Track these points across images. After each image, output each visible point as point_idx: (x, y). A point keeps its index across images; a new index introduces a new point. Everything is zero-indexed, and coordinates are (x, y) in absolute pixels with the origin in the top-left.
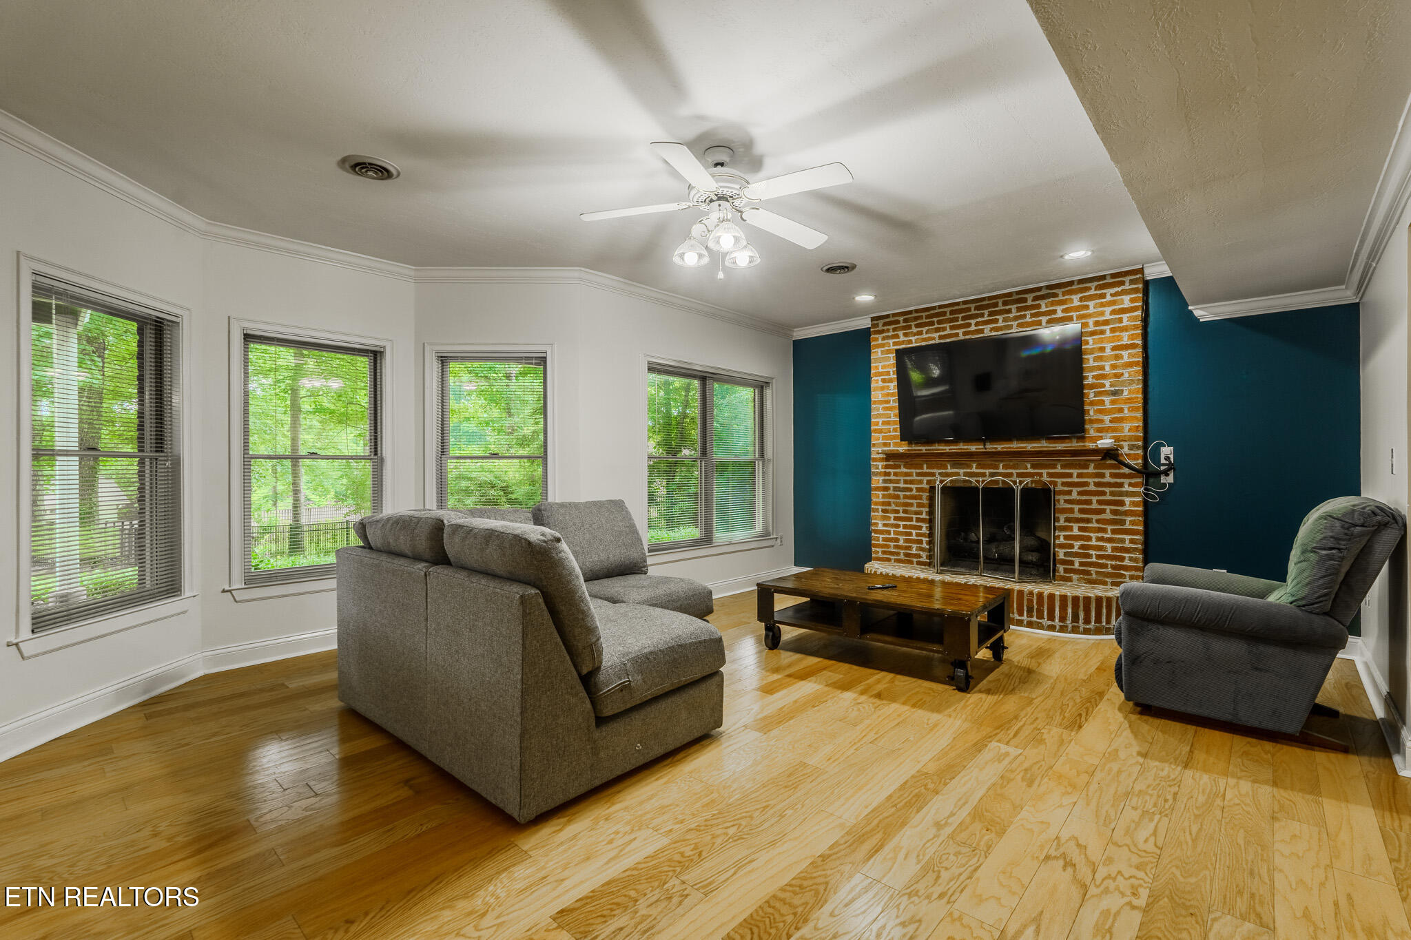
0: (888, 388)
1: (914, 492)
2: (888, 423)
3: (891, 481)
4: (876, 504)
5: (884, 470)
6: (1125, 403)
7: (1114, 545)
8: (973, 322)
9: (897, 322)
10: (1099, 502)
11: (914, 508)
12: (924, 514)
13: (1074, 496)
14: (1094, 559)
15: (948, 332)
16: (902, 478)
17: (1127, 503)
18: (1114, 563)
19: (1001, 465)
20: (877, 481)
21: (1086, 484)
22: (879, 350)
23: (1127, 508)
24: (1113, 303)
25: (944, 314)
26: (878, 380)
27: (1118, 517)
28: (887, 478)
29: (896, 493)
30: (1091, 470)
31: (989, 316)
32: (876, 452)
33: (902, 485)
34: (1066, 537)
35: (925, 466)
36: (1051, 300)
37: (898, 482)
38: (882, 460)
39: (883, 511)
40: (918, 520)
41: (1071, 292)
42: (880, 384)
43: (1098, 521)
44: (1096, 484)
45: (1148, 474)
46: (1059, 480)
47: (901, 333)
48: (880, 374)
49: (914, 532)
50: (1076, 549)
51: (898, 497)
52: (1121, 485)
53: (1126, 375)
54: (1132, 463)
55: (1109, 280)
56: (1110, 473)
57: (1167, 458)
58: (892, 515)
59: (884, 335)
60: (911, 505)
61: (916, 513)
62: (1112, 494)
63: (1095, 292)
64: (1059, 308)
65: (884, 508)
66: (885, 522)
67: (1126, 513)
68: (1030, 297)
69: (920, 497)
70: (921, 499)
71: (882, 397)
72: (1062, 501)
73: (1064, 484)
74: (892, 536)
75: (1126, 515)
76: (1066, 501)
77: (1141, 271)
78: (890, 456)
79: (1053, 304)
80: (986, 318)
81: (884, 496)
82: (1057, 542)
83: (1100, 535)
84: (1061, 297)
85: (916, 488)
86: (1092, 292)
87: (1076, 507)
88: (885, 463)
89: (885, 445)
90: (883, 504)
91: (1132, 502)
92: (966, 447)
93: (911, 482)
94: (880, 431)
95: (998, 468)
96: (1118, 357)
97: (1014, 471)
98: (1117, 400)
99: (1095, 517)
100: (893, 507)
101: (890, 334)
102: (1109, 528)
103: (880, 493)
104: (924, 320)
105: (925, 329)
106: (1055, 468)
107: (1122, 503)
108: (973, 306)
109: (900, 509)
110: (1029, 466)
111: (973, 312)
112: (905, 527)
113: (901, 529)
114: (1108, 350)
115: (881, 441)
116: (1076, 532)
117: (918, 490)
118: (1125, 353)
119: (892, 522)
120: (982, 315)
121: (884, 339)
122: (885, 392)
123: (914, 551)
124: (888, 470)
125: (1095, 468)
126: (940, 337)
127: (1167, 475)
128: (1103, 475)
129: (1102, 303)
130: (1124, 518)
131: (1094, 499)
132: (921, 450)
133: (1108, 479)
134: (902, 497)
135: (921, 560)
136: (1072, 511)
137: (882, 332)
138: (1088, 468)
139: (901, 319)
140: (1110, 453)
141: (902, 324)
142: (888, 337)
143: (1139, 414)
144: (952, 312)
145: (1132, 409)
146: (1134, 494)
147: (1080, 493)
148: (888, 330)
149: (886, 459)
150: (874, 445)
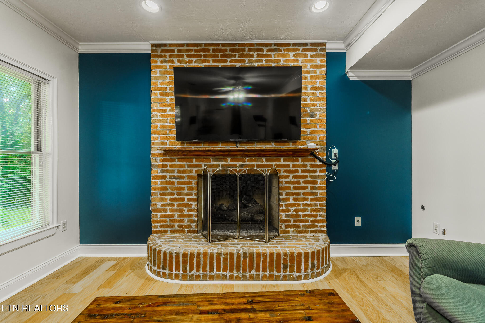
0: (165, 100)
1: (186, 179)
2: (165, 127)
3: (167, 171)
4: (155, 189)
5: (162, 163)
6: (318, 122)
7: (312, 208)
8: (229, 59)
9: (173, 51)
10: (304, 182)
11: (186, 191)
12: (194, 195)
13: (291, 179)
14: (301, 218)
15: (211, 63)
16: (176, 169)
17: (319, 182)
18: (312, 219)
19: (247, 159)
20: (156, 171)
21: (297, 171)
22: (158, 70)
23: (318, 185)
24: (311, 61)
25: (208, 50)
26: (157, 93)
27: (314, 191)
28: (164, 169)
30: (300, 162)
31: (239, 57)
32: (155, 149)
33: (176, 174)
34: (286, 205)
35: (194, 160)
36: (277, 53)
37: (173, 172)
38: (159, 155)
39: (161, 194)
40: (189, 200)
41: (289, 50)
42: (159, 96)
43: (304, 194)
44: (303, 171)
45: (328, 164)
46: (282, 169)
47: (175, 60)
48: (159, 89)
49: (186, 209)
50: (291, 212)
51: (173, 183)
52: (315, 172)
53: (318, 105)
54: (321, 158)
55: (309, 47)
56: (310, 164)
57: (335, 156)
58: (168, 198)
59: (162, 59)
60: (184, 189)
61: (187, 195)
62: (311, 177)
63: (303, 53)
64: (282, 59)
65: (161, 192)
66: (163, 203)
67: (318, 188)
68: (265, 49)
69: (190, 183)
70: (191, 184)
71: (160, 106)
72: (284, 183)
73: (285, 171)
74: (169, 213)
75: (318, 190)
76: (286, 182)
77: (324, 44)
78: (167, 152)
79: (278, 56)
80: (237, 58)
81: (162, 183)
82: (281, 208)
83: (304, 202)
84: (283, 52)
85: (187, 176)
86: (300, 52)
87: (292, 186)
88: (163, 158)
89: (163, 143)
90: (161, 189)
91: (321, 182)
92: (223, 147)
93: (184, 172)
94: (159, 133)
95: (244, 161)
96: (314, 94)
97: (255, 163)
98: (313, 120)
99: (302, 192)
100: (169, 191)
101: (167, 59)
102: (310, 197)
103: (159, 181)
104: (194, 53)
105: (194, 60)
106: (280, 161)
107: (316, 183)
108: (228, 48)
109: (175, 192)
110: (264, 160)
111: (228, 52)
112: (179, 205)
113: (176, 208)
114: (309, 89)
115: (159, 141)
116: (292, 201)
117: (189, 177)
118: (317, 92)
119: (168, 202)
120: (235, 56)
121: (162, 62)
122: (163, 103)
123: (186, 223)
124: (165, 163)
125: (302, 161)
127: (335, 165)
128: (305, 166)
129: (306, 60)
130: (317, 191)
131: (302, 180)
132: (191, 148)
133: (309, 168)
134: (176, 183)
135: (191, 229)
136: (289, 188)
137: (160, 56)
138: (298, 161)
139: (176, 49)
140: (311, 153)
141: (176, 53)
142: (165, 61)
143: (324, 129)
144: (214, 50)
145: (321, 126)
146: (322, 177)
147: (294, 177)
148: (165, 56)
149: (164, 155)
150: (154, 143)
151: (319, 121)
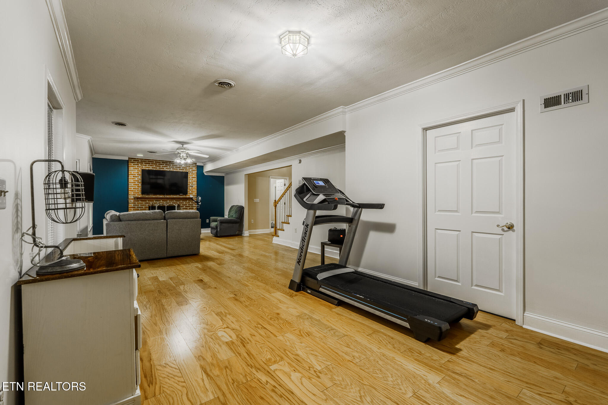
1: (144, 208)
2: (135, 189)
3: (136, 205)
5: (133, 202)
8: (161, 166)
9: (138, 161)
15: (154, 167)
16: (140, 204)
19: (169, 201)
20: (131, 205)
21: (187, 205)
22: (132, 168)
24: (192, 168)
25: (153, 162)
28: (134, 204)
29: (138, 208)
30: (188, 202)
32: (131, 197)
33: (140, 206)
35: (147, 201)
37: (138, 205)
38: (133, 199)
42: (132, 177)
44: (188, 205)
45: (197, 202)
46: (181, 204)
47: (140, 164)
48: (133, 174)
52: (193, 205)
53: (194, 183)
54: (195, 200)
57: (200, 200)
62: (191, 207)
77: (196, 163)
78: (136, 198)
80: (164, 166)
89: (134, 195)
93: (143, 205)
94: (132, 191)
96: (193, 179)
98: (192, 188)
101: (136, 164)
104: (147, 162)
105: (147, 165)
106: (181, 201)
108: (161, 162)
110: (175, 201)
114: (191, 178)
115: (132, 194)
118: (194, 179)
120: (164, 165)
121: (134, 164)
122: (134, 180)
124: (135, 202)
126: (152, 168)
127: (200, 203)
128: (190, 203)
129: (190, 169)
131: (188, 208)
132: (147, 197)
133: (191, 204)
137: (133, 162)
138: (187, 201)
139: (140, 160)
140: (192, 199)
141: (140, 162)
142: (135, 165)
143: (196, 191)
144: (155, 162)
145: (195, 190)
146: (195, 206)
147: (185, 207)
148: (135, 163)
149: (134, 199)
150: (130, 195)
151: (194, 188)
